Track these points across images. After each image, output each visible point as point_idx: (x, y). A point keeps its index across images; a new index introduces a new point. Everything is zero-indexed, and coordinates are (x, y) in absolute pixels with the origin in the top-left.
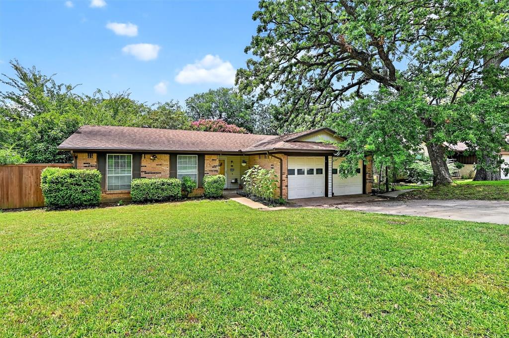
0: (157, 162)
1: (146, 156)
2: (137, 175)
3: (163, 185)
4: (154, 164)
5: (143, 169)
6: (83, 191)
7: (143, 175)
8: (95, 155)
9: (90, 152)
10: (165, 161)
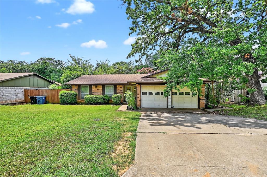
0: (97, 88)
1: (94, 86)
2: (90, 94)
3: (95, 98)
4: (96, 89)
5: (92, 91)
6: (69, 99)
7: (92, 94)
8: (77, 86)
9: (76, 85)
10: (100, 88)
